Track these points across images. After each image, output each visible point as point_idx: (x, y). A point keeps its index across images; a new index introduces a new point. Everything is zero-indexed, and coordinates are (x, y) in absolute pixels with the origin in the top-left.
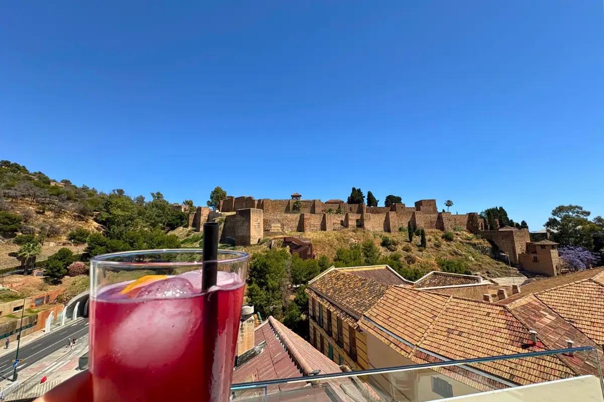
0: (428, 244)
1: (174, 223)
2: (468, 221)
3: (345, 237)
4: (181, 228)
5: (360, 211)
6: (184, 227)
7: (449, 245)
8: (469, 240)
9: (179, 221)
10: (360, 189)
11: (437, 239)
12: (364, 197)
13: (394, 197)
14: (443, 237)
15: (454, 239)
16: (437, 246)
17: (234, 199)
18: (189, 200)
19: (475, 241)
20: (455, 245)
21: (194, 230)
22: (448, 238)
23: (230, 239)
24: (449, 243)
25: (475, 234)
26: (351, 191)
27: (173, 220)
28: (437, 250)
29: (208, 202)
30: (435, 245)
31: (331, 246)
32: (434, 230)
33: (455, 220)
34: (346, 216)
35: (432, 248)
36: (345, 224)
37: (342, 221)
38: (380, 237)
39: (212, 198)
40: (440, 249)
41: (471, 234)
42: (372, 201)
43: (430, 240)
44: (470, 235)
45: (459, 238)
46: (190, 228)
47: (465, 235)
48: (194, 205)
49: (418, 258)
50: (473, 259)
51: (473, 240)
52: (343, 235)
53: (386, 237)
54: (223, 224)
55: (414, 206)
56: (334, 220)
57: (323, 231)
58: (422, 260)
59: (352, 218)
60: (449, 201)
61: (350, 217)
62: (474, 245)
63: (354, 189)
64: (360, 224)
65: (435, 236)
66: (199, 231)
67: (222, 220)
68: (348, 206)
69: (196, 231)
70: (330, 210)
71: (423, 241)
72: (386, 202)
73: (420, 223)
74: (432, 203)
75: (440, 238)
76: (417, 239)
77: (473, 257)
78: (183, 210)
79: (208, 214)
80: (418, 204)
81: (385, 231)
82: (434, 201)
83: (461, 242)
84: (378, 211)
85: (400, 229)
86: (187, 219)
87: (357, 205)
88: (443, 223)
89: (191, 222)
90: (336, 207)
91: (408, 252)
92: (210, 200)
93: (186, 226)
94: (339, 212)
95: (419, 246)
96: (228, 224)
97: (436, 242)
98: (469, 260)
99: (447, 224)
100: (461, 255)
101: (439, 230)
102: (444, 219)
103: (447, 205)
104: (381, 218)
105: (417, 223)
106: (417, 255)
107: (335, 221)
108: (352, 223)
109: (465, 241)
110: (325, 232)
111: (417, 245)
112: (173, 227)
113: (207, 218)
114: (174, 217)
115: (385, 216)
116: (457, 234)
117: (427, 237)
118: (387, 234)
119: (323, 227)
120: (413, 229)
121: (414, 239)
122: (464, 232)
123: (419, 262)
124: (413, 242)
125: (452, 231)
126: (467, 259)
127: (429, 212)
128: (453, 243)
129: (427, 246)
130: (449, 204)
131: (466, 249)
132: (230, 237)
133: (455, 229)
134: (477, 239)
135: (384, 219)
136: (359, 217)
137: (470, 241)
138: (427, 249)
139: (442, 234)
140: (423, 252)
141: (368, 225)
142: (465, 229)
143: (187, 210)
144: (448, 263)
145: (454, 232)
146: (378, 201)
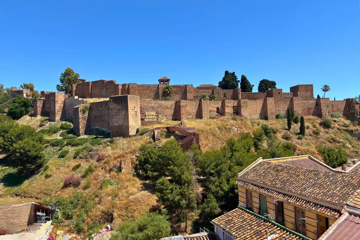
0: (307, 131)
1: (18, 111)
2: (345, 108)
3: (227, 125)
4: (27, 118)
5: (235, 97)
6: (31, 116)
7: (327, 132)
8: (346, 127)
9: (23, 109)
10: (234, 73)
11: (315, 126)
12: (239, 81)
13: (268, 81)
14: (321, 124)
15: (332, 126)
16: (316, 133)
17: (91, 84)
18: (28, 83)
19: (352, 128)
20: (333, 132)
21: (46, 120)
22: (326, 125)
23: (97, 129)
24: (327, 130)
25: (351, 120)
27: (17, 108)
28: (316, 137)
29: (58, 86)
30: (313, 132)
31: (214, 135)
32: (311, 117)
33: (333, 106)
34: (222, 104)
35: (310, 135)
36: (221, 112)
37: (218, 108)
38: (258, 125)
39: (62, 81)
40: (319, 136)
41: (349, 121)
42: (246, 85)
43: (308, 128)
44: (347, 122)
45: (336, 125)
46: (39, 117)
47: (343, 122)
48: (35, 89)
49: (298, 146)
50: (350, 146)
51: (350, 126)
52: (224, 124)
53: (266, 125)
54: (87, 112)
55: (289, 92)
57: (198, 120)
58: (302, 148)
59: (229, 105)
60: (326, 86)
61: (227, 104)
62: (351, 132)
63: (227, 73)
64: (237, 111)
65: (313, 123)
66: (55, 121)
67: (86, 108)
68: (222, 91)
69: (50, 120)
70: (204, 97)
71: (302, 129)
72: (261, 89)
73: (298, 110)
74: (309, 88)
75: (318, 125)
76: (296, 127)
77: (350, 144)
78: (25, 95)
79: (63, 100)
80: (295, 90)
81: (261, 118)
82: (311, 86)
83: (338, 129)
84: (254, 97)
85: (277, 117)
86: (34, 106)
87: (232, 91)
88: (321, 110)
89: (39, 110)
90: (208, 93)
91: (288, 140)
92: (60, 84)
93: (34, 115)
94: (212, 98)
95: (298, 134)
96: (94, 113)
97: (315, 129)
98: (346, 147)
99: (325, 110)
100: (339, 142)
101: (317, 117)
102: (322, 105)
103: (324, 90)
104: (259, 104)
105: (295, 109)
106: (297, 143)
107: (211, 108)
108: (229, 110)
109: (343, 128)
110: (202, 120)
111: (295, 133)
112: (15, 115)
113: (62, 105)
114: (17, 105)
115: (262, 102)
116: (335, 121)
117: (306, 124)
118: (264, 122)
119: (199, 115)
120: (291, 117)
121: (292, 126)
122: (342, 119)
123: (300, 150)
124: (291, 130)
125: (329, 118)
126: (344, 146)
127: (306, 98)
128: (330, 131)
129: (305, 134)
130: (326, 89)
131: (343, 136)
132: (98, 127)
133: (332, 116)
134: (354, 125)
135: (261, 105)
136: (235, 103)
137: (348, 128)
138: (305, 137)
139: (319, 121)
140: (303, 140)
141: (245, 112)
142: (342, 116)
143: (30, 96)
144: (329, 151)
145: (331, 119)
146: (253, 86)
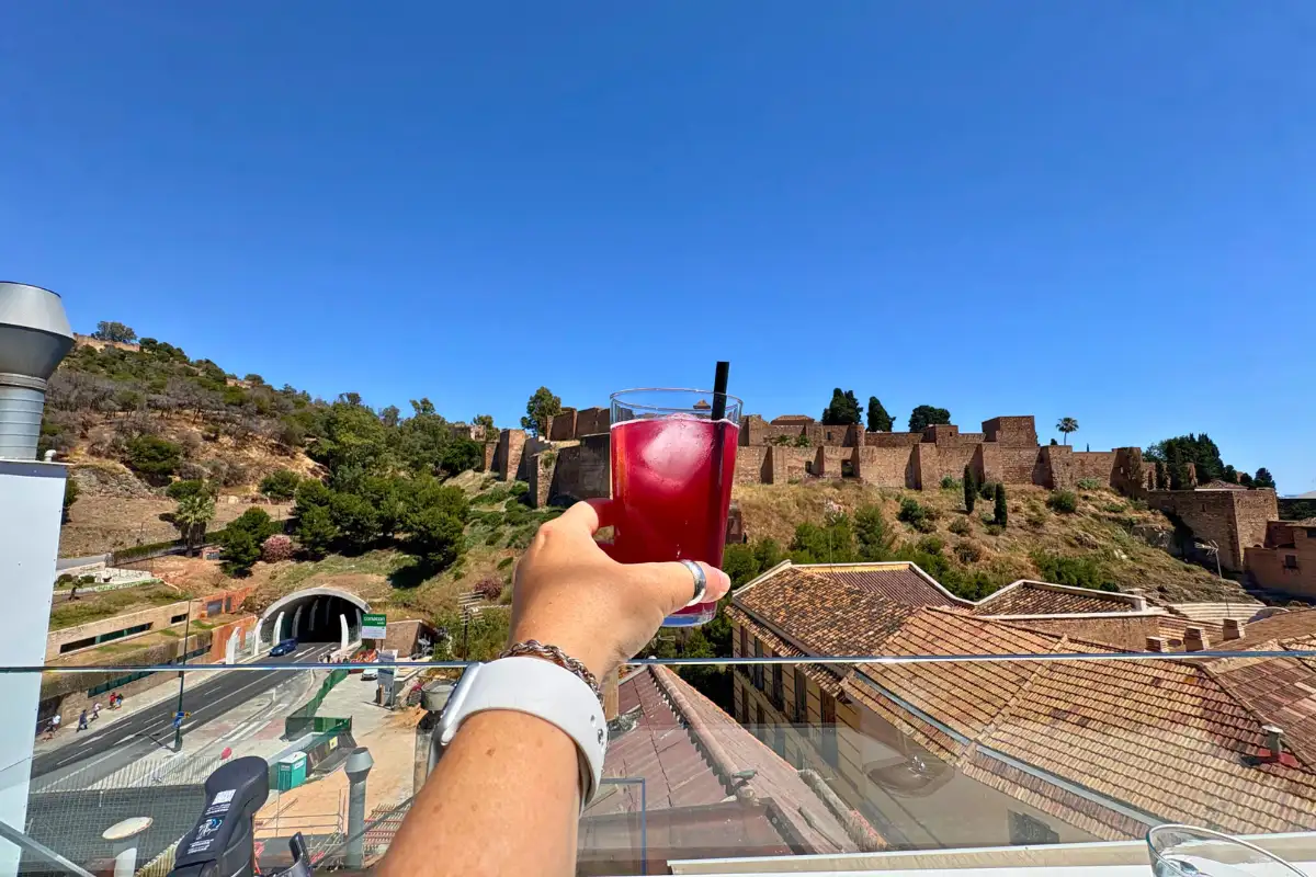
0: (1012, 518)
1: (457, 461)
2: (1114, 468)
3: (816, 498)
4: (470, 473)
5: (851, 441)
6: (476, 470)
7: (1064, 522)
8: (1115, 512)
9: (465, 458)
10: (851, 392)
11: (1034, 508)
12: (861, 409)
13: (932, 409)
14: (1049, 504)
15: (1078, 508)
16: (1036, 523)
17: (576, 414)
18: (484, 415)
19: (1130, 514)
20: (1080, 522)
21: (495, 478)
22: (1062, 506)
23: (567, 496)
24: (1064, 518)
25: (1131, 497)
26: (831, 397)
27: (455, 456)
28: (1034, 532)
29: (524, 418)
30: (1029, 521)
31: (784, 517)
32: (1028, 487)
33: (1082, 463)
34: (818, 452)
35: (1021, 527)
36: (815, 470)
37: (809, 463)
38: (898, 500)
39: (530, 410)
40: (1039, 531)
41: (1123, 499)
42: (879, 417)
43: (1016, 510)
44: (1120, 501)
45: (1090, 507)
46: (487, 473)
47: (1108, 500)
48: (495, 425)
49: (988, 550)
50: (1124, 557)
51: (1126, 511)
52: (812, 494)
53: (912, 501)
54: (553, 465)
55: (981, 432)
56: (792, 461)
57: (765, 485)
58: (995, 554)
59: (833, 456)
60: (1068, 420)
61: (827, 454)
62: (1129, 525)
63: (837, 392)
64: (851, 471)
65: (1029, 500)
66: (505, 480)
67: (551, 458)
68: (824, 431)
69: (498, 479)
70: (783, 439)
71: (1000, 512)
72: (914, 423)
73: (995, 468)
74: (1026, 424)
75: (1042, 506)
76: (986, 507)
77: (1125, 553)
78: (473, 436)
79: (523, 443)
80: (991, 427)
81: (909, 486)
82: (1030, 419)
83: (1094, 516)
84: (893, 442)
85: (945, 484)
86: (482, 455)
87: (844, 429)
88: (1052, 472)
89: (489, 460)
90: (793, 433)
91: (963, 536)
92: (527, 416)
93: (480, 470)
94: (802, 442)
95: (989, 523)
96: (565, 465)
97: (1035, 514)
98: (1115, 558)
99: (1063, 477)
100: (1095, 547)
101: (1041, 488)
102: (1054, 462)
103: (1062, 429)
104: (901, 457)
105: (986, 470)
106: (984, 543)
107: (793, 463)
108: (833, 467)
109: (1107, 514)
110: (769, 486)
111: (984, 520)
112: (454, 472)
113: (521, 453)
114: (455, 451)
115: (909, 452)
116: (1086, 498)
117: (1010, 503)
118: (914, 495)
119: (767, 476)
120: (975, 484)
121: (977, 506)
122: (1105, 493)
123: (988, 559)
124: (974, 514)
125: (1073, 490)
126: (1108, 555)
127: (1016, 446)
128: (1074, 519)
129: (1008, 524)
130: (1068, 426)
131: (1106, 533)
132: (568, 493)
133: (1079, 487)
134: (1138, 509)
135: (907, 459)
136: (848, 453)
137: (1120, 515)
138: (1008, 530)
139: (1047, 495)
140: (1000, 537)
141: (868, 473)
142: (1108, 486)
143: (482, 437)
144: (1061, 564)
145: (1077, 493)
146: (894, 419)
